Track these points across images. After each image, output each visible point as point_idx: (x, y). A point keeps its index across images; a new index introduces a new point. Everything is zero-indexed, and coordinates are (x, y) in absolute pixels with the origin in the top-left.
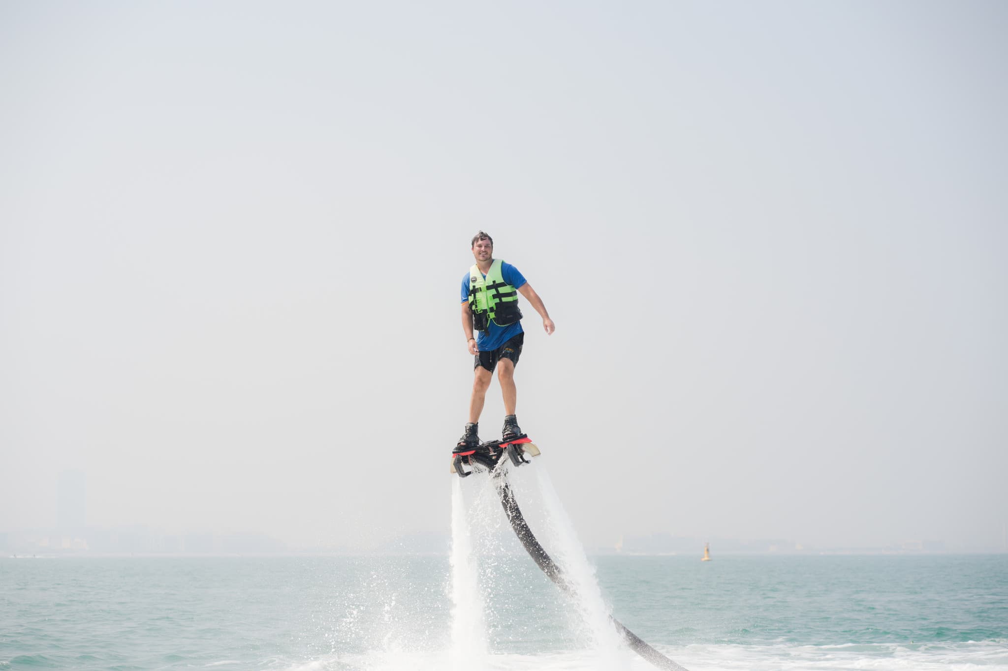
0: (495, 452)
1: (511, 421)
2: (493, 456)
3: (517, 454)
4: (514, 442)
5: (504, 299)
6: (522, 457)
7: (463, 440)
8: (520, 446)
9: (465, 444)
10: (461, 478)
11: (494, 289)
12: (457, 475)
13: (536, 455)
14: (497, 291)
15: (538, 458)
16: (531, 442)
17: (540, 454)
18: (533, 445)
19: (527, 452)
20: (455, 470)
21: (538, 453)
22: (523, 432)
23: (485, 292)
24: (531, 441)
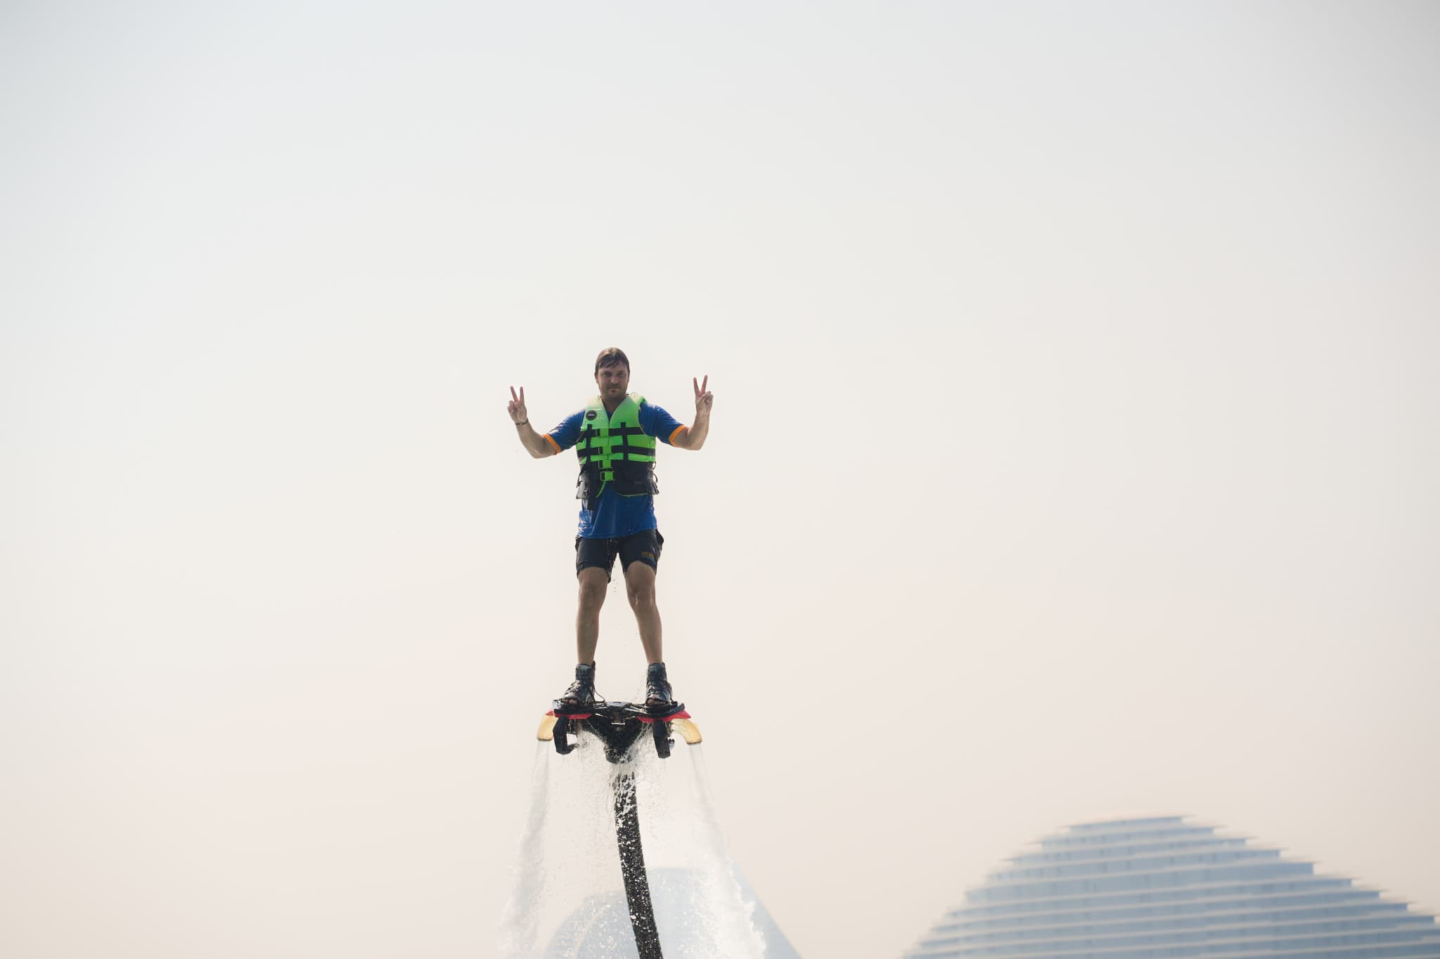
1: (658, 674)
5: (633, 457)
9: (575, 702)
11: (621, 437)
14: (625, 440)
16: (689, 719)
18: (691, 723)
23: (607, 439)
24: (690, 717)
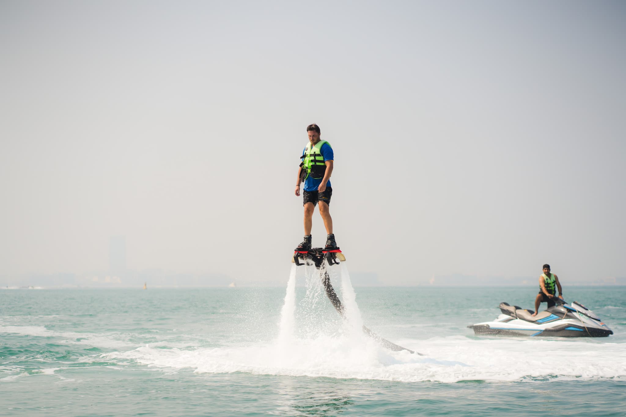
0: (319, 254)
1: (332, 238)
2: (318, 256)
3: (332, 259)
4: (331, 251)
5: (318, 164)
6: (335, 260)
7: (301, 245)
8: (334, 254)
9: (302, 247)
10: (297, 266)
12: (295, 264)
13: (342, 261)
15: (344, 262)
17: (345, 260)
18: (342, 254)
19: (338, 258)
20: (294, 261)
21: (344, 260)
22: (338, 246)
23: (309, 158)
24: (341, 252)
